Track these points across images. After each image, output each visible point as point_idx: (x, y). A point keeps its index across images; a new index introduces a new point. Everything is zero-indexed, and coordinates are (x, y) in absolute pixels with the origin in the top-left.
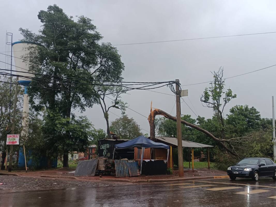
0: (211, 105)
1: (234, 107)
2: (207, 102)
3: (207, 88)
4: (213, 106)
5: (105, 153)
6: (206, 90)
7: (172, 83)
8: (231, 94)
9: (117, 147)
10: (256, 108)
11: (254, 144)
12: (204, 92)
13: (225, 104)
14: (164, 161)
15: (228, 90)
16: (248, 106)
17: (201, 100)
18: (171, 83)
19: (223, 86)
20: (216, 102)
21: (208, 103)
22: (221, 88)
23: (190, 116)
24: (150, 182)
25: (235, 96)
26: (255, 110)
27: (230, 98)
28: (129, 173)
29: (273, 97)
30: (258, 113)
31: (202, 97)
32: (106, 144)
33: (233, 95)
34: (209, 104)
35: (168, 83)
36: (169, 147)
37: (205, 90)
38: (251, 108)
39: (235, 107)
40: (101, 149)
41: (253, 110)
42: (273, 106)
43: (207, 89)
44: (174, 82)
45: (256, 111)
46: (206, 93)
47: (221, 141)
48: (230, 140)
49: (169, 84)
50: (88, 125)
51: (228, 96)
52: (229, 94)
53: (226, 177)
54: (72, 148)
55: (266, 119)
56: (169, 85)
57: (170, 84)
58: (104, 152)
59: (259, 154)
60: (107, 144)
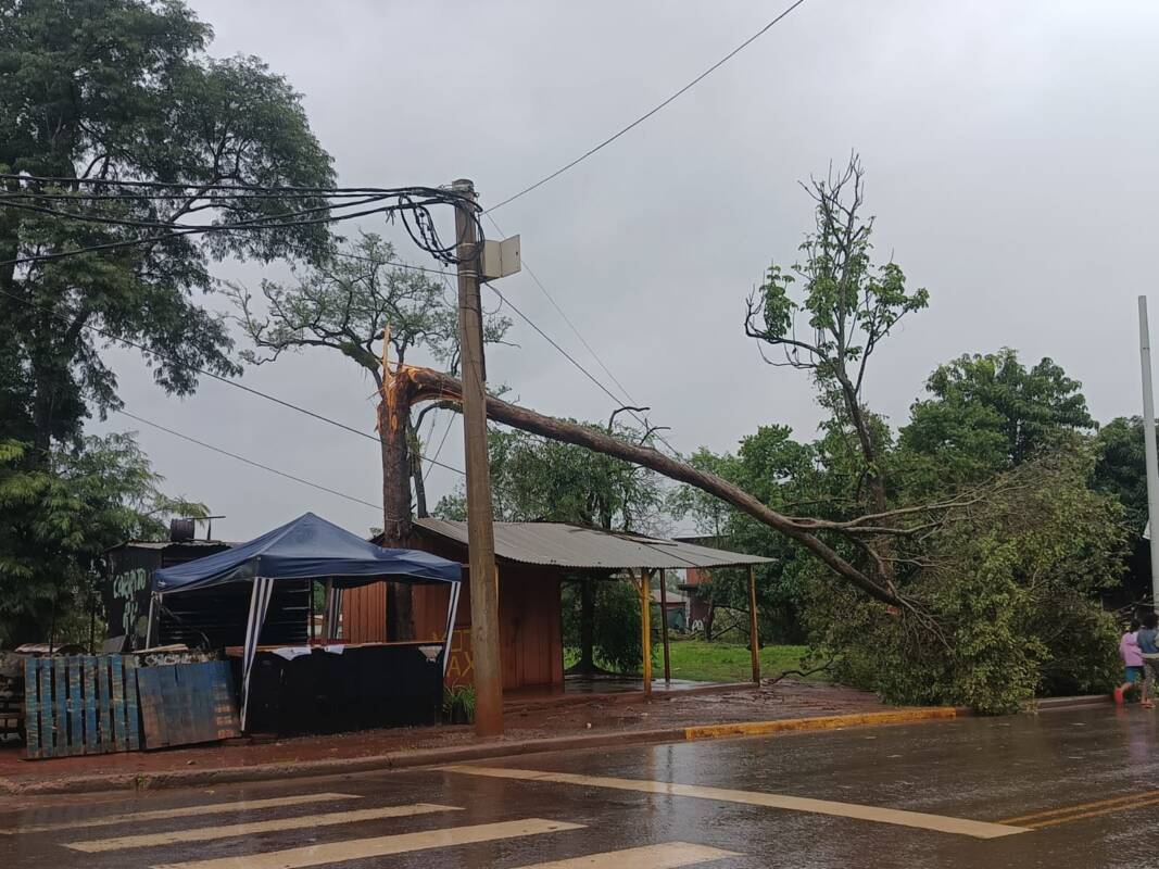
0: (804, 356)
1: (952, 366)
2: (781, 341)
3: (779, 269)
4: (817, 359)
5: (129, 616)
6: (773, 278)
7: (427, 202)
8: (902, 290)
9: (163, 584)
10: (1060, 366)
11: (986, 543)
12: (763, 288)
13: (871, 343)
14: (422, 649)
15: (884, 272)
16: (1017, 354)
17: (752, 332)
18: (415, 199)
19: (865, 252)
20: (829, 336)
21: (792, 347)
22: (856, 264)
23: (786, 431)
24: (151, 787)
25: (920, 301)
26: (1058, 372)
27: (898, 309)
28: (147, 729)
29: (1142, 300)
30: (1076, 385)
31: (750, 314)
32: (132, 572)
33: (910, 292)
34: (795, 351)
35: (393, 201)
36: (459, 574)
37: (768, 277)
38: (1038, 364)
39: (953, 362)
40: (116, 595)
41: (1046, 374)
42: (1145, 348)
43: (776, 272)
44: (437, 196)
45: (1062, 377)
46: (773, 294)
47: (805, 530)
48: (858, 525)
49: (401, 207)
50: (134, 479)
51: (884, 301)
52: (890, 292)
53: (780, 728)
54: (27, 598)
55: (1131, 424)
56: (397, 212)
57: (411, 205)
58: (125, 614)
59: (1010, 591)
60: (139, 571)
